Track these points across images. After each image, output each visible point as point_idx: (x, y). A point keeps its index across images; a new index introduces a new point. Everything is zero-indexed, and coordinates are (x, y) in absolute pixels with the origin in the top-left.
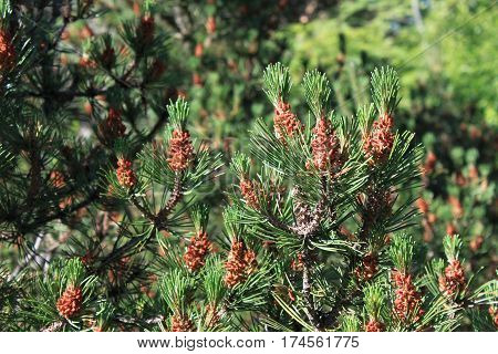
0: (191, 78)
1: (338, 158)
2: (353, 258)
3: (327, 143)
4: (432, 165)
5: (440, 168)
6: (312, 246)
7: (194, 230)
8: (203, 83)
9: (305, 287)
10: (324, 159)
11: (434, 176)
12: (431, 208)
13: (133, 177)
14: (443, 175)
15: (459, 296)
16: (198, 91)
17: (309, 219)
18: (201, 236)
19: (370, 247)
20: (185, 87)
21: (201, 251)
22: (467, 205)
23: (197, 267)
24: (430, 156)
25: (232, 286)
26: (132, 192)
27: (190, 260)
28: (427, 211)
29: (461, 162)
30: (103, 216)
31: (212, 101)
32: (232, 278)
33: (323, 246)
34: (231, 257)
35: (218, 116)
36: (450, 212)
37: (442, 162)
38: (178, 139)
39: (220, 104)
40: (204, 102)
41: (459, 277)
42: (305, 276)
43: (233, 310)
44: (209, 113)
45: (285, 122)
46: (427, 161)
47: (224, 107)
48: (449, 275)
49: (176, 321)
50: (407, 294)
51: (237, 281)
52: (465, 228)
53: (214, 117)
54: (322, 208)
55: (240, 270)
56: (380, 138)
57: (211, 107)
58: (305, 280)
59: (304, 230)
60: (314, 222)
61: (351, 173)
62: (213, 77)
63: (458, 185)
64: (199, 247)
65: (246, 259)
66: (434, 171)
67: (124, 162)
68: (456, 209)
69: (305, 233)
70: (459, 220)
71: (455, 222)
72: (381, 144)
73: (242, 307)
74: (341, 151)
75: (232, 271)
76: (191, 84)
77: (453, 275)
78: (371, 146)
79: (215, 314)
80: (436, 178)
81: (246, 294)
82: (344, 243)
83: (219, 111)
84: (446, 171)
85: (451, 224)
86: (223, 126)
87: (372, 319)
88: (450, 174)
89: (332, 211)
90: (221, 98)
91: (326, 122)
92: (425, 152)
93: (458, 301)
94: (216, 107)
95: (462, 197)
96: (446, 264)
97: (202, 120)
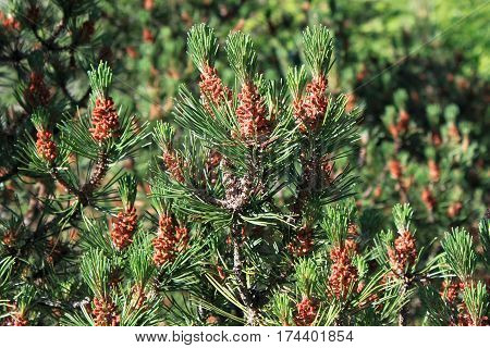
0: (141, 34)
1: (265, 126)
2: (288, 233)
3: (254, 110)
4: (405, 124)
5: (413, 126)
6: (241, 220)
7: (121, 205)
8: (154, 39)
9: (236, 264)
10: (251, 127)
11: (407, 136)
12: (405, 171)
13: (53, 149)
14: (417, 134)
15: (410, 270)
16: (148, 48)
17: (238, 191)
18: (129, 211)
19: (304, 219)
20: (134, 44)
21: (129, 227)
22: (444, 168)
23: (125, 245)
24: (403, 114)
25: (161, 264)
26: (54, 165)
27: (118, 237)
28: (400, 174)
29: (436, 120)
30: (38, 189)
31: (164, 59)
32: (161, 256)
33: (254, 220)
34: (160, 233)
35: (170, 74)
36: (426, 176)
37: (416, 121)
38: (101, 107)
39: (172, 62)
40: (155, 60)
41: (410, 249)
42: (236, 252)
43: (164, 290)
44: (161, 72)
45: (212, 87)
46: (399, 120)
47: (177, 65)
48: (399, 247)
49: (98, 304)
50: (343, 269)
51: (166, 259)
52: (441, 192)
53: (166, 76)
54: (251, 180)
55: (170, 248)
56: (314, 102)
57: (163, 65)
58: (236, 257)
59: (233, 203)
60: (243, 194)
61: (279, 141)
62: (165, 32)
63: (435, 146)
64: (127, 223)
65: (177, 236)
66: (407, 131)
67: (44, 133)
68: (432, 173)
69: (234, 207)
70: (436, 184)
71: (431, 187)
72: (314, 109)
73: (173, 287)
74: (268, 118)
75: (160, 249)
76: (140, 41)
77: (404, 247)
78: (303, 112)
79: (142, 295)
80: (409, 139)
81: (177, 273)
82: (275, 216)
83: (172, 69)
84: (421, 131)
85: (427, 189)
86: (176, 86)
87: (304, 297)
88: (425, 134)
89: (263, 182)
90: (174, 54)
91: (252, 88)
92: (397, 111)
93: (408, 275)
94: (168, 65)
95: (438, 159)
96: (397, 235)
97: (152, 80)
